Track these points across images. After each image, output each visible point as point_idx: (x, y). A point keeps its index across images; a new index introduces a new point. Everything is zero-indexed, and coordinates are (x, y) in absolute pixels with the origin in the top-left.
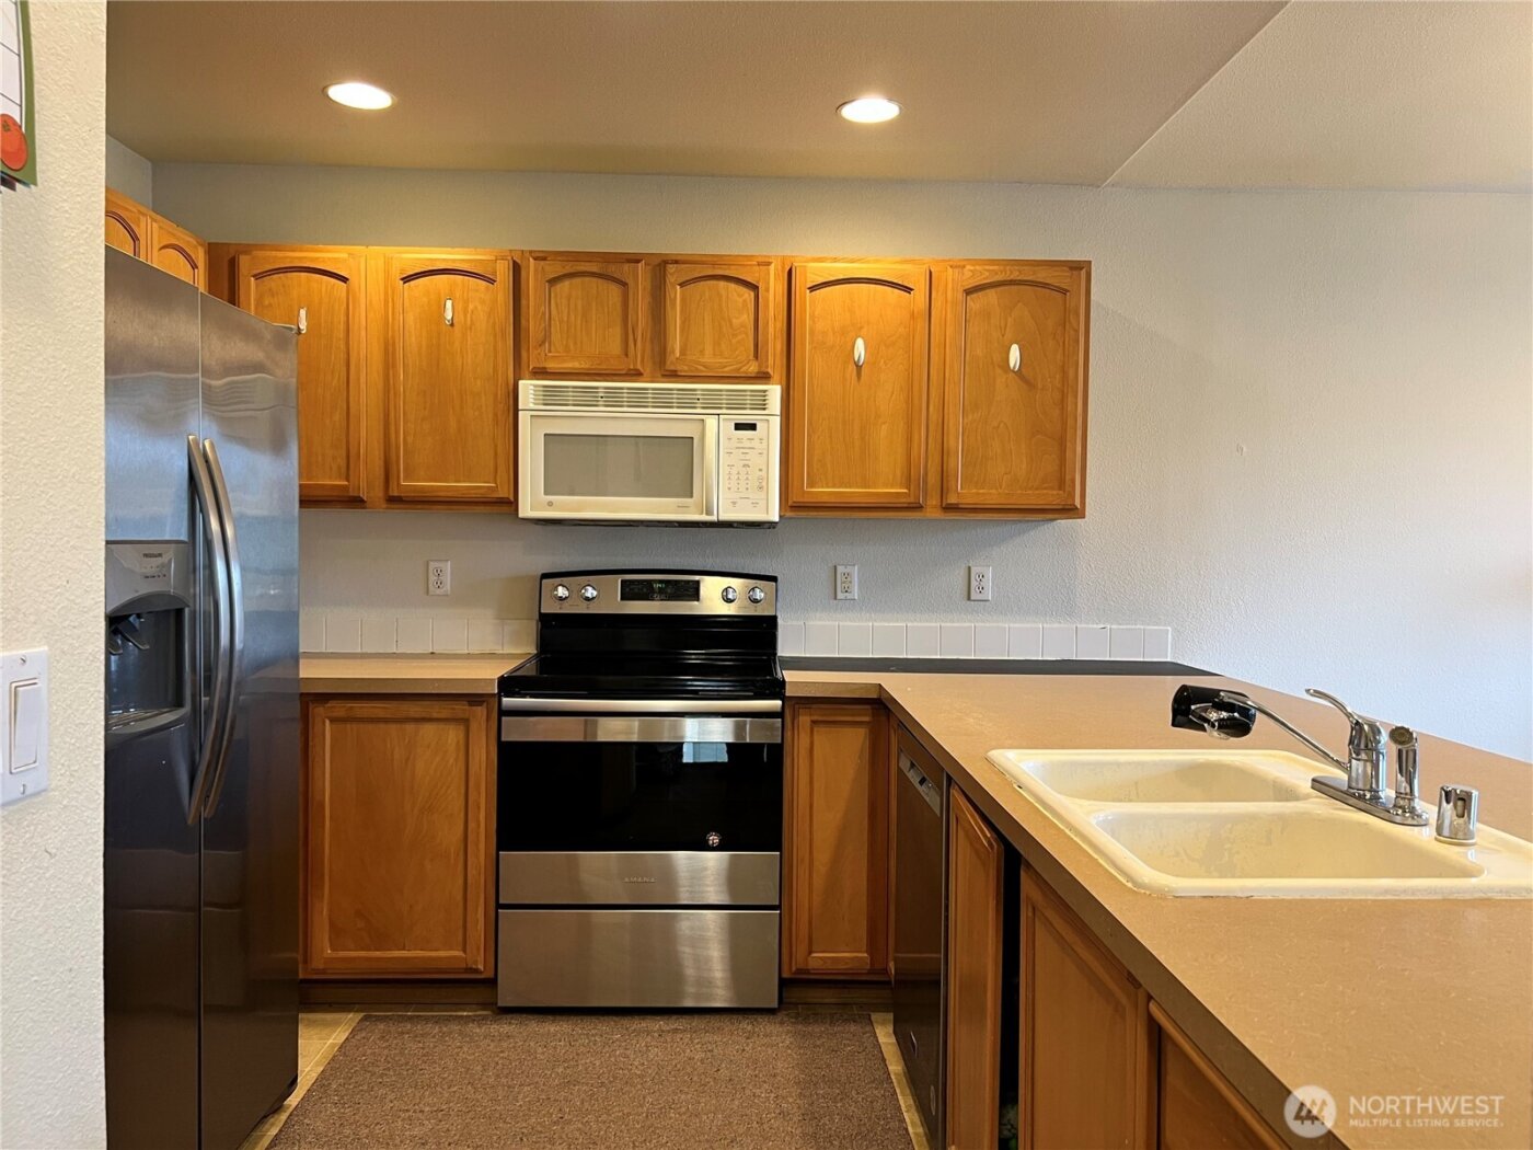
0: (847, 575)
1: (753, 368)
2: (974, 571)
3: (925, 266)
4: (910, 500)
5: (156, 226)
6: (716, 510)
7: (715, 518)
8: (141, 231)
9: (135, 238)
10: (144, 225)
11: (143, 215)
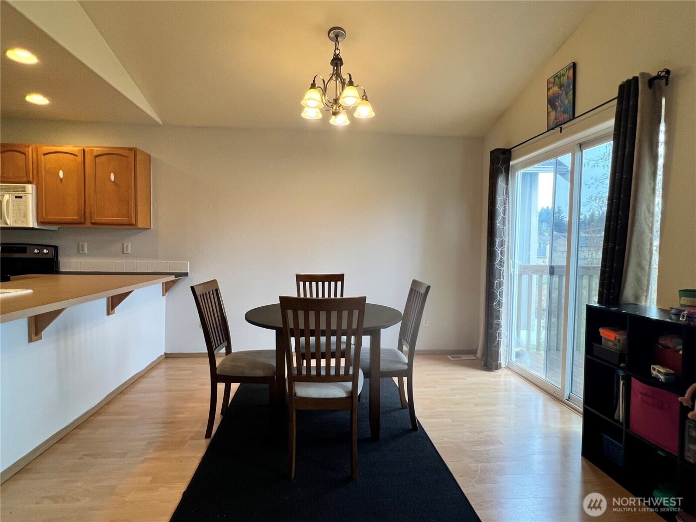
0: (83, 245)
2: (125, 244)
3: (82, 148)
4: (79, 221)
6: (9, 223)
7: (9, 226)
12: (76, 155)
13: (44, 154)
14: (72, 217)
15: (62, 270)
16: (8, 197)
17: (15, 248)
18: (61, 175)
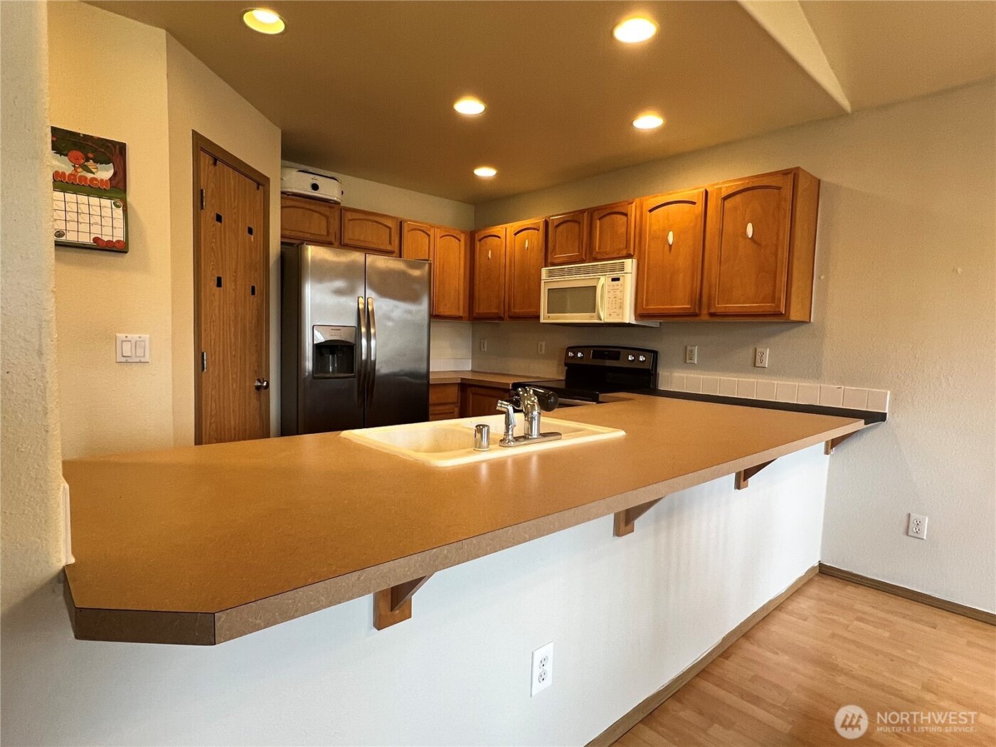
0: (691, 351)
1: (624, 253)
2: (759, 350)
3: (703, 190)
4: (692, 311)
5: (439, 230)
6: (602, 318)
7: (602, 322)
8: (431, 233)
9: (429, 236)
10: (432, 230)
11: (432, 227)
12: (694, 203)
13: (651, 211)
14: (682, 305)
15: (662, 387)
16: (603, 281)
17: (606, 353)
18: (671, 239)
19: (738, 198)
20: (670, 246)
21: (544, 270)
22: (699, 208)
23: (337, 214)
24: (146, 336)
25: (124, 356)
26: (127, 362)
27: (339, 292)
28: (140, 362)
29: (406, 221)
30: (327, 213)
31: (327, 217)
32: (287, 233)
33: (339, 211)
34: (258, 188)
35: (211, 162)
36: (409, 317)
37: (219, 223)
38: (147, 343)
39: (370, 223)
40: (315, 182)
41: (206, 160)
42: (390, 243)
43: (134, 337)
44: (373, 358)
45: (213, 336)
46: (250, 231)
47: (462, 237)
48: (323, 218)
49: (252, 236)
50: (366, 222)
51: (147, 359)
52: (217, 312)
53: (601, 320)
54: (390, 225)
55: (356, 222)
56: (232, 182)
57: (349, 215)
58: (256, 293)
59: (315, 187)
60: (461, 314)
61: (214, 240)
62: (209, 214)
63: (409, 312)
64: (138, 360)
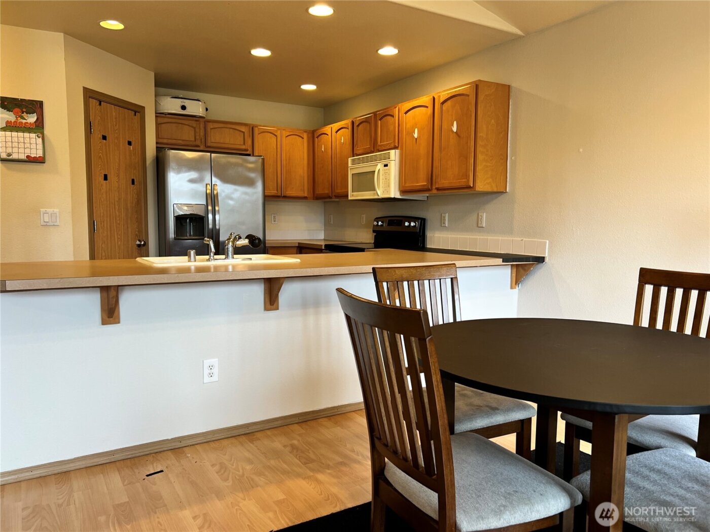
0: (444, 217)
1: (392, 146)
2: (480, 214)
3: (432, 97)
4: (427, 187)
5: (284, 131)
6: (379, 195)
7: (380, 197)
8: (278, 134)
9: (276, 136)
10: (279, 132)
11: (279, 129)
12: (427, 107)
13: (406, 113)
15: (429, 245)
16: (380, 166)
17: (395, 221)
18: (416, 135)
19: (449, 102)
20: (416, 139)
21: (350, 160)
22: (430, 110)
23: (202, 125)
24: (56, 210)
25: (44, 222)
26: (46, 225)
27: (192, 181)
28: (54, 225)
29: (257, 126)
30: (194, 125)
31: (195, 128)
32: (161, 141)
33: (204, 123)
34: (135, 115)
35: (98, 103)
36: (247, 197)
37: (105, 141)
38: (58, 215)
39: (227, 129)
40: (183, 104)
41: (93, 103)
42: (244, 144)
43: (50, 210)
44: (217, 227)
45: (102, 211)
46: (130, 143)
47: (305, 136)
48: (192, 128)
49: (131, 147)
50: (225, 129)
51: (58, 223)
52: (104, 196)
53: (378, 196)
54: (244, 131)
55: (216, 129)
56: (114, 114)
57: (211, 126)
58: (135, 183)
59: (184, 108)
60: (306, 195)
61: (101, 151)
62: (96, 135)
63: (246, 193)
64: (52, 224)
